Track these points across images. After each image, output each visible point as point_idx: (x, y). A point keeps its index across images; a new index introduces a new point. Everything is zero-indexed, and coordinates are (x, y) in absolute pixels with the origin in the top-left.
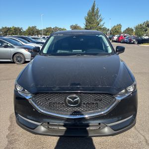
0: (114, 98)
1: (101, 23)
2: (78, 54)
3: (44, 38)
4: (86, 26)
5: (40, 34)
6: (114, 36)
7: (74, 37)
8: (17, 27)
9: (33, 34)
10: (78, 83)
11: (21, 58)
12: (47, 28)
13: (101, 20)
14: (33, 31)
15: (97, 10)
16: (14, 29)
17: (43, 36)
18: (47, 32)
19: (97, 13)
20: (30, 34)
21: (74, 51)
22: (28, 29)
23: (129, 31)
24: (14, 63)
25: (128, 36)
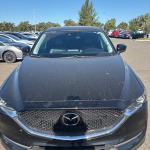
0: (121, 113)
1: (96, 18)
2: (74, 55)
3: (37, 34)
4: (80, 21)
5: (33, 30)
6: (108, 31)
7: (70, 35)
8: (8, 22)
9: (26, 30)
10: (76, 95)
11: (12, 56)
12: (40, 24)
13: (95, 15)
14: (25, 27)
15: (91, 4)
16: (6, 25)
17: (36, 32)
18: (40, 27)
19: (91, 7)
20: (22, 30)
21: (69, 51)
22: (20, 25)
23: (123, 25)
24: (5, 62)
25: (122, 31)
